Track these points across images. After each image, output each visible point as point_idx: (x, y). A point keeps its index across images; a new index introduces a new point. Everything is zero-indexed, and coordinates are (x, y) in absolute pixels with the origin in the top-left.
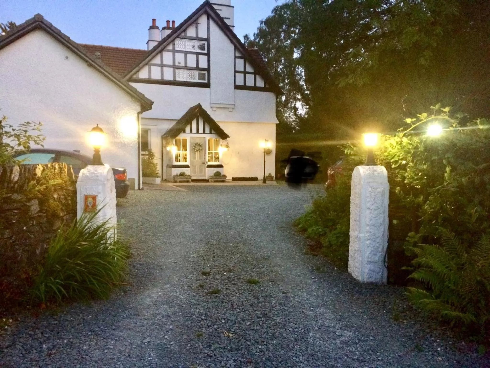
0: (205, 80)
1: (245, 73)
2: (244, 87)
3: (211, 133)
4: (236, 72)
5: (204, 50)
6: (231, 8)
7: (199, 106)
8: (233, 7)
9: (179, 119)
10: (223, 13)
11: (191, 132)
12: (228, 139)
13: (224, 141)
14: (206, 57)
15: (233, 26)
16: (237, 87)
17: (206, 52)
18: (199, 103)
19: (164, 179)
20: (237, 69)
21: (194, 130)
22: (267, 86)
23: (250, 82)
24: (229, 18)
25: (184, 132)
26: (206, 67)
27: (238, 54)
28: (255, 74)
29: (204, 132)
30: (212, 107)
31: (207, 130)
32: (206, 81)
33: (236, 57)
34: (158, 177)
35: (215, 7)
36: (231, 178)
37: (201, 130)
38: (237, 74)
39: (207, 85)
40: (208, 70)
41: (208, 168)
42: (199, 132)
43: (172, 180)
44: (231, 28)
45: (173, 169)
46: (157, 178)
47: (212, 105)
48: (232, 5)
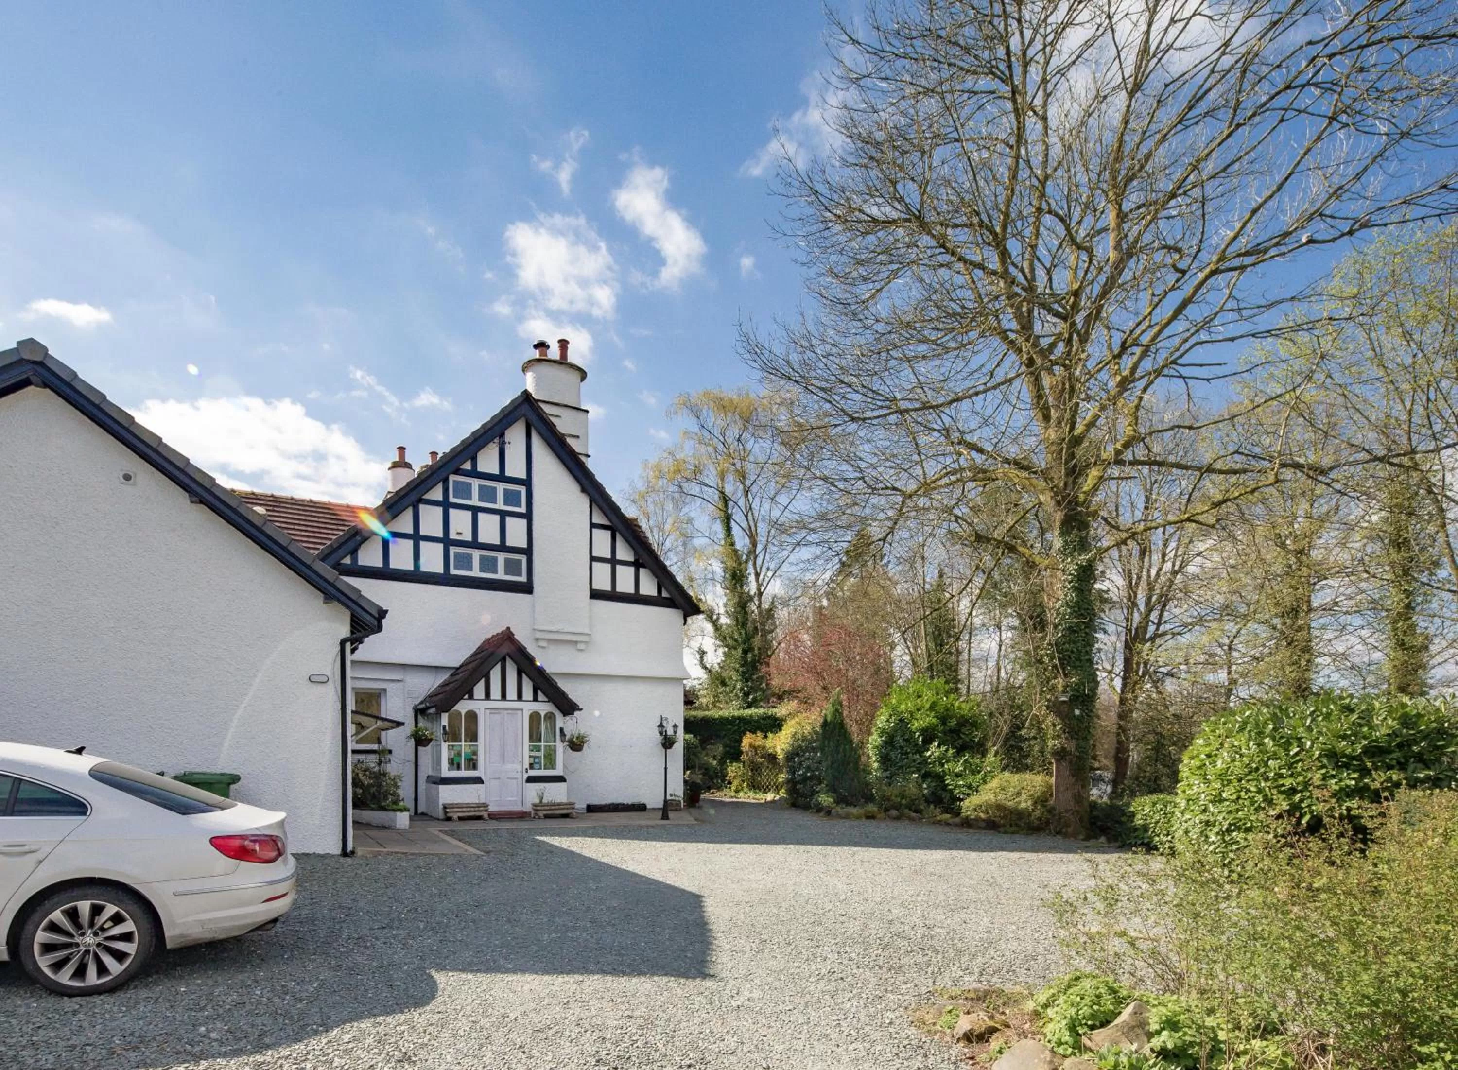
0: (520, 575)
1: (613, 562)
2: (613, 596)
3: (535, 699)
4: (593, 559)
5: (520, 506)
6: (581, 414)
7: (508, 636)
8: (587, 411)
9: (457, 665)
10: (564, 423)
11: (488, 696)
12: (577, 713)
13: (567, 718)
14: (523, 522)
15: (588, 456)
16: (596, 595)
17: (523, 509)
18: (508, 628)
19: (419, 811)
20: (594, 554)
21: (496, 692)
22: (665, 594)
23: (625, 584)
24: (578, 437)
25: (471, 697)
26: (525, 546)
27: (598, 519)
28: (637, 565)
29: (520, 697)
30: (537, 639)
31: (528, 693)
32: (523, 579)
33: (593, 526)
34: (401, 810)
35: (547, 409)
36: (585, 806)
37: (512, 693)
38: (594, 564)
39: (527, 588)
40: (528, 551)
41: (529, 784)
42: (508, 698)
43: (441, 815)
44: (583, 459)
45: (442, 788)
46: (398, 814)
47: (539, 635)
48: (583, 407)
